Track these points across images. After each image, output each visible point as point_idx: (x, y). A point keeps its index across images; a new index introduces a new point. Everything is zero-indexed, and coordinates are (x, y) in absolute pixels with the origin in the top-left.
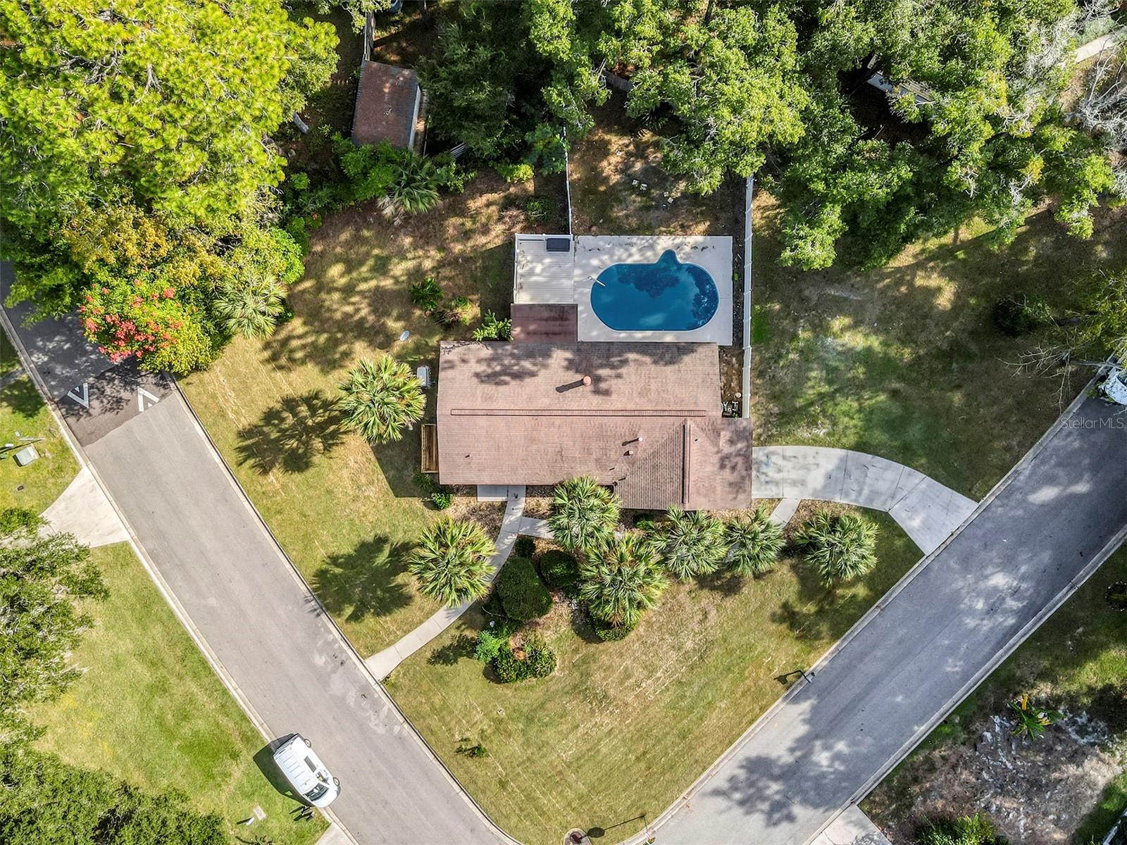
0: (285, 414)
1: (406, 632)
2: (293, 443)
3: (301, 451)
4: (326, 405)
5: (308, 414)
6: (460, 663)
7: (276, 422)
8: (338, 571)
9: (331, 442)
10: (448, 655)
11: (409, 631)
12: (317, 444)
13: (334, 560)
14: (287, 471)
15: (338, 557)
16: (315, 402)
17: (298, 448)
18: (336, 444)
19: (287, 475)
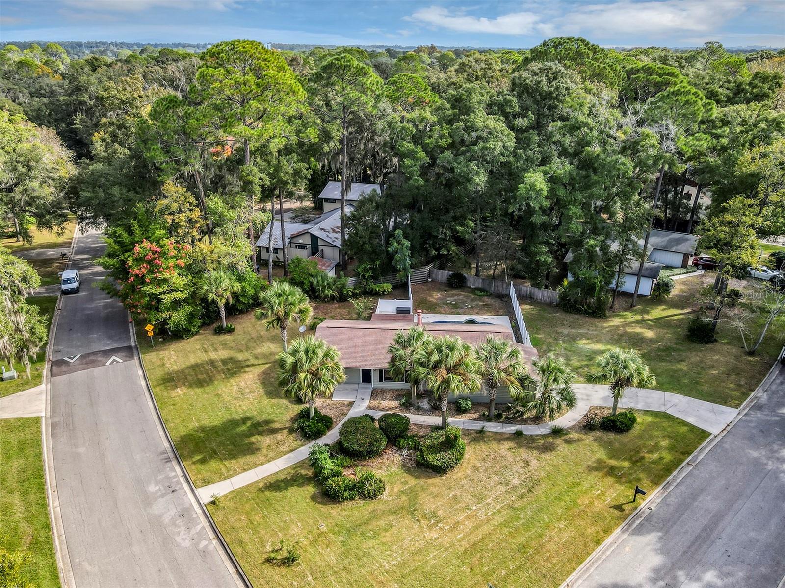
1: (246, 470)
6: (289, 491)
10: (280, 485)
11: (249, 469)
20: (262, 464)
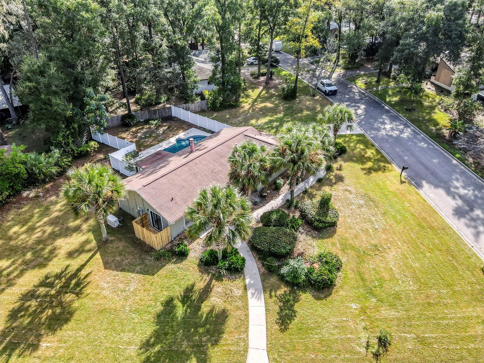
0: (28, 304)
1: (246, 331)
2: (48, 312)
3: (58, 311)
4: (59, 275)
5: (48, 289)
6: (298, 310)
7: (23, 313)
8: (157, 348)
9: (79, 289)
10: (286, 314)
11: (247, 328)
12: (69, 297)
13: (147, 345)
15: (148, 341)
16: (48, 281)
17: (54, 312)
18: (85, 286)
19: (58, 333)
20: (247, 315)
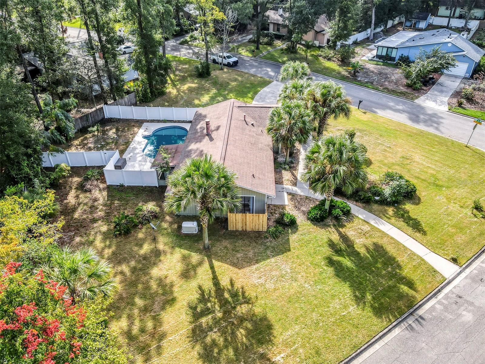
0: (208, 340)
2: (241, 333)
3: (249, 326)
4: (203, 299)
5: (210, 316)
6: (416, 217)
7: (216, 350)
9: (241, 298)
10: (413, 224)
12: (242, 309)
13: (359, 299)
14: (270, 341)
15: (356, 296)
16: (199, 310)
17: (246, 329)
18: (243, 293)
19: (275, 341)
